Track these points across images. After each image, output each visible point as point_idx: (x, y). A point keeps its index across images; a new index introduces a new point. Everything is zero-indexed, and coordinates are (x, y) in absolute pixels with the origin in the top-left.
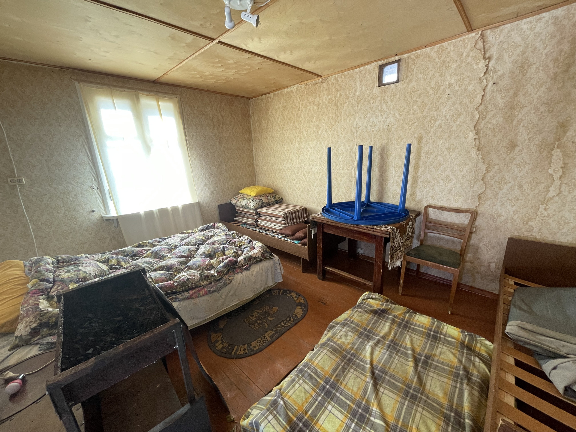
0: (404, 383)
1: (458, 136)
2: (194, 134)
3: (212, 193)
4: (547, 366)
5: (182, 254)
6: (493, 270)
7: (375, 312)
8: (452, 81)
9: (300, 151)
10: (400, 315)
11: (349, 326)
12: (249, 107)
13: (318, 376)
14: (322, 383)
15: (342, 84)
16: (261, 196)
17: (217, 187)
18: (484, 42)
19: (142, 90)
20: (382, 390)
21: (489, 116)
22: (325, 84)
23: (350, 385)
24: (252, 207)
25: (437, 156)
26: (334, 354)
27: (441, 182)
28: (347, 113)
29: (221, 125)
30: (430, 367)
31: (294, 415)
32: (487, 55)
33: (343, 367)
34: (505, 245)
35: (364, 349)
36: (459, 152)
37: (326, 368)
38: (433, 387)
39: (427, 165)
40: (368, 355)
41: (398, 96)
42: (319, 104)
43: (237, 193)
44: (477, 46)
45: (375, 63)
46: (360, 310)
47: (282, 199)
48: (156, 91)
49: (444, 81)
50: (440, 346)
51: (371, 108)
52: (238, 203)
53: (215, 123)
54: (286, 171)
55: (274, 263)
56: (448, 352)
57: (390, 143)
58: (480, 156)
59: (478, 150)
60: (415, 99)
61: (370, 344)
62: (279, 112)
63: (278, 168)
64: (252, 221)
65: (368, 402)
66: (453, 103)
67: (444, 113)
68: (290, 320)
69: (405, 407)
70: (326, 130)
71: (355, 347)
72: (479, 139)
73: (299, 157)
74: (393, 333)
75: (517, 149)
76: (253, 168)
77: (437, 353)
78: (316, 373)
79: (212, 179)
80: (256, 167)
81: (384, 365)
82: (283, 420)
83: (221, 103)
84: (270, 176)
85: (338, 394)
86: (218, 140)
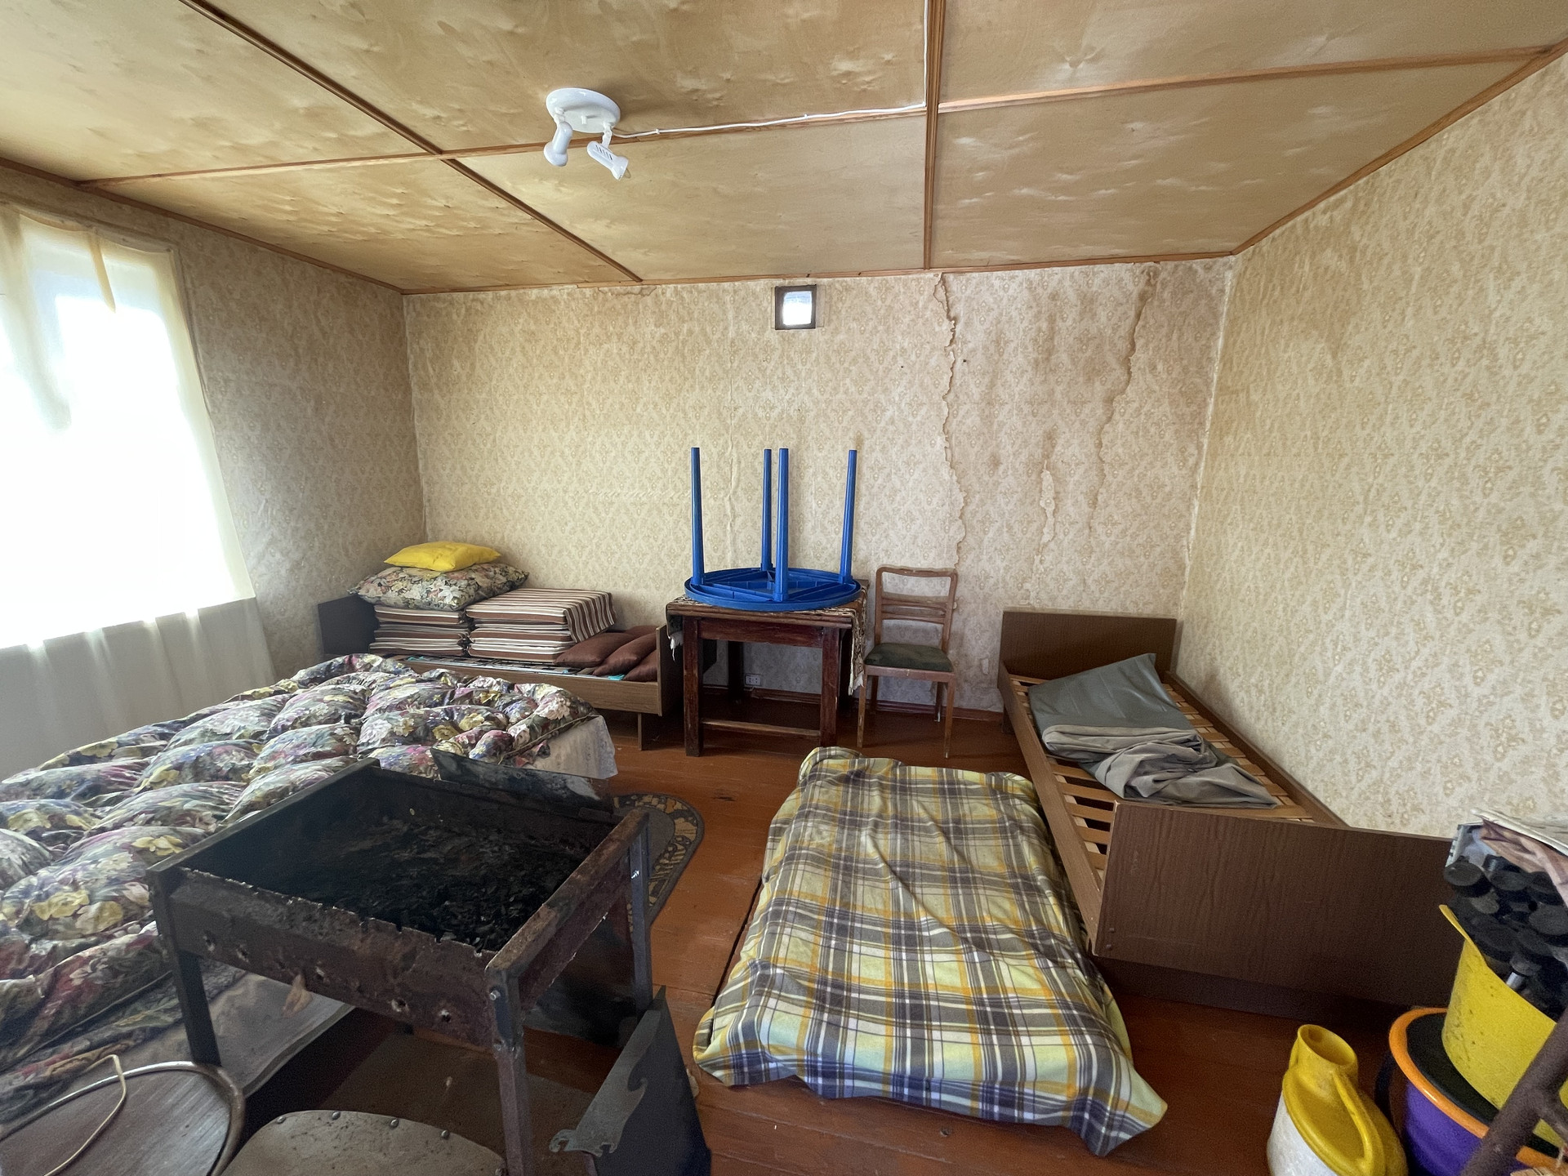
0: (943, 868)
1: (920, 441)
2: (232, 376)
3: (296, 567)
4: (1100, 771)
5: (313, 750)
6: (985, 672)
7: (845, 780)
8: (906, 344)
9: (581, 449)
10: (887, 773)
11: (816, 815)
12: (402, 315)
13: (811, 911)
14: (824, 918)
15: (693, 307)
16: (468, 569)
17: (311, 548)
18: (946, 290)
19: (30, 203)
20: (918, 890)
21: (961, 413)
22: (649, 300)
23: (869, 903)
24: (448, 601)
25: (889, 475)
26: (818, 867)
27: (900, 524)
28: (707, 373)
29: (321, 359)
30: (967, 834)
31: (810, 981)
32: (952, 314)
33: (843, 881)
34: (999, 626)
35: (859, 844)
36: (924, 470)
37: (819, 893)
38: (981, 860)
39: (875, 490)
40: (870, 849)
41: (814, 355)
42: (634, 343)
43: (376, 567)
44: (938, 296)
45: (767, 281)
46: (819, 783)
47: (526, 577)
48: (87, 218)
49: (894, 342)
50: (965, 801)
51: (763, 371)
52: (392, 596)
53: (301, 351)
54: (539, 500)
55: (598, 730)
56: (979, 806)
57: (803, 447)
58: (955, 478)
59: (951, 467)
60: (846, 365)
61: (864, 833)
62: (511, 344)
63: (510, 491)
64: (449, 644)
65: (908, 915)
66: (910, 382)
67: (897, 399)
68: (675, 849)
69: (961, 897)
70: (656, 405)
71: (844, 845)
72: (951, 448)
73: (579, 463)
74: (890, 805)
75: (1002, 468)
76: (419, 493)
77: (967, 812)
78: (805, 907)
79: (292, 524)
80: (426, 489)
81: (904, 854)
82: (798, 994)
83: (319, 291)
84: (481, 515)
85: (858, 925)
86: (312, 403)
